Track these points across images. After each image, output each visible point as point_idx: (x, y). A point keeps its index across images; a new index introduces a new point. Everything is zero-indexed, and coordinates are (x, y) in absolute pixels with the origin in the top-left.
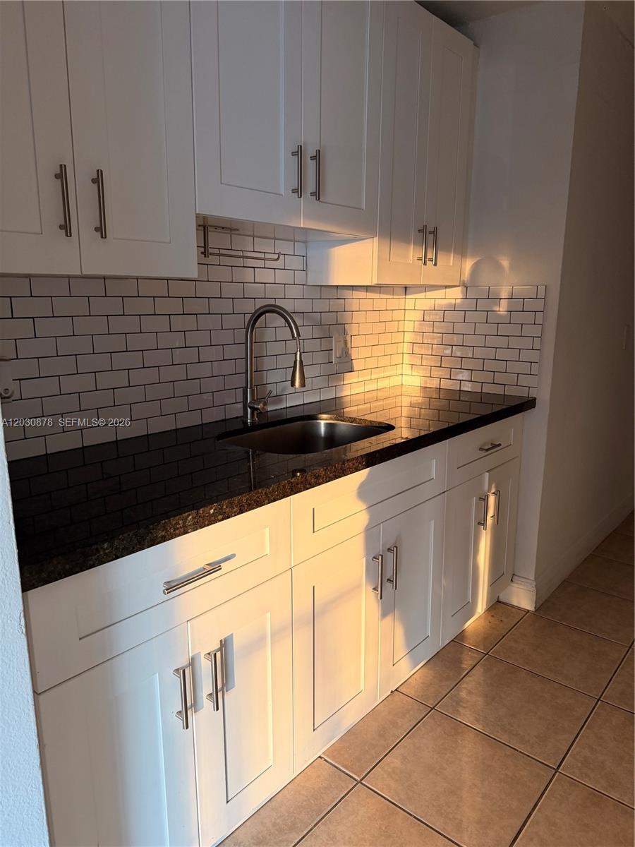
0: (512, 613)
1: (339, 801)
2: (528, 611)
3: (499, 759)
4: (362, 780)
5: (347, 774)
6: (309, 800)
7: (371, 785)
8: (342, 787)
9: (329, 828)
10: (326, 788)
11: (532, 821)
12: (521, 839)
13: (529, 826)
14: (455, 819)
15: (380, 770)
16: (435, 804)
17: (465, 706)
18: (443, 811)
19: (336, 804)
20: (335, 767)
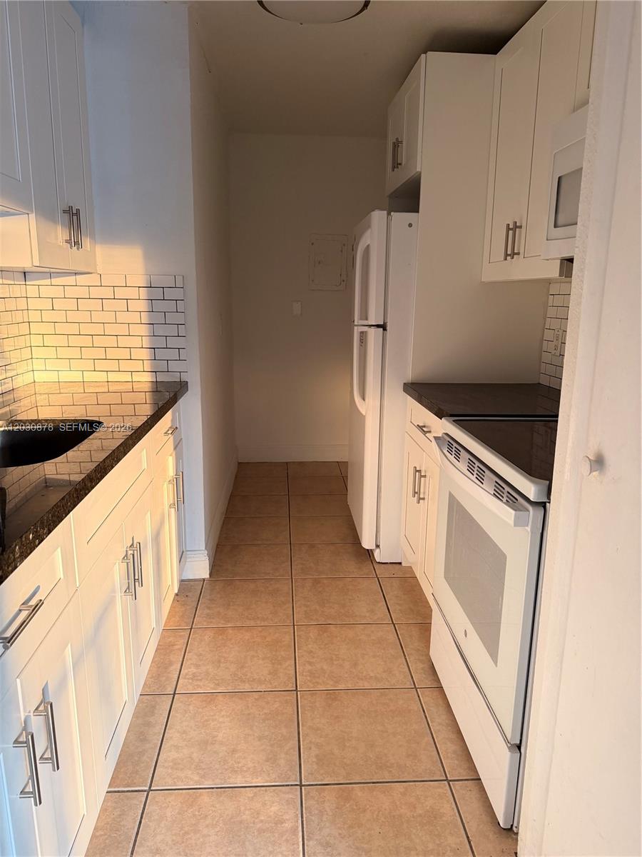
0: (192, 586)
1: (142, 818)
2: (204, 580)
3: (253, 705)
4: (150, 787)
5: (132, 791)
6: (109, 836)
7: (163, 786)
8: (135, 804)
9: (148, 846)
10: (120, 815)
11: (303, 736)
12: (304, 753)
13: (303, 741)
14: (249, 768)
15: (162, 769)
16: (226, 767)
17: (200, 678)
18: (236, 769)
19: (140, 822)
20: (115, 792)
